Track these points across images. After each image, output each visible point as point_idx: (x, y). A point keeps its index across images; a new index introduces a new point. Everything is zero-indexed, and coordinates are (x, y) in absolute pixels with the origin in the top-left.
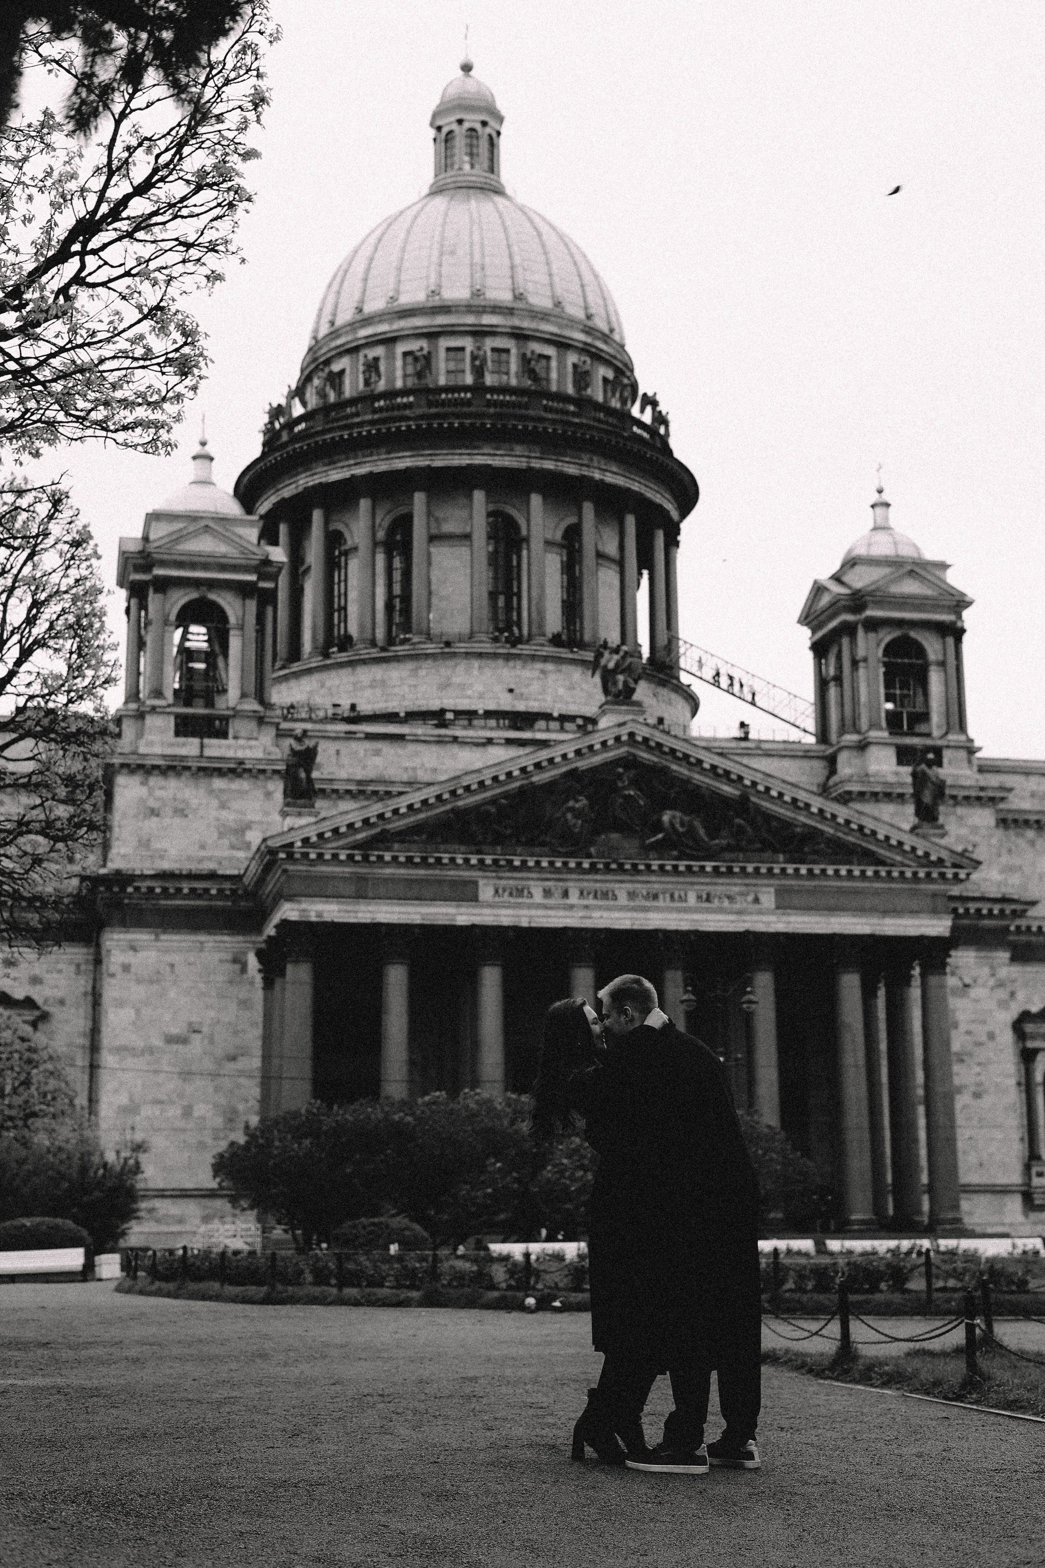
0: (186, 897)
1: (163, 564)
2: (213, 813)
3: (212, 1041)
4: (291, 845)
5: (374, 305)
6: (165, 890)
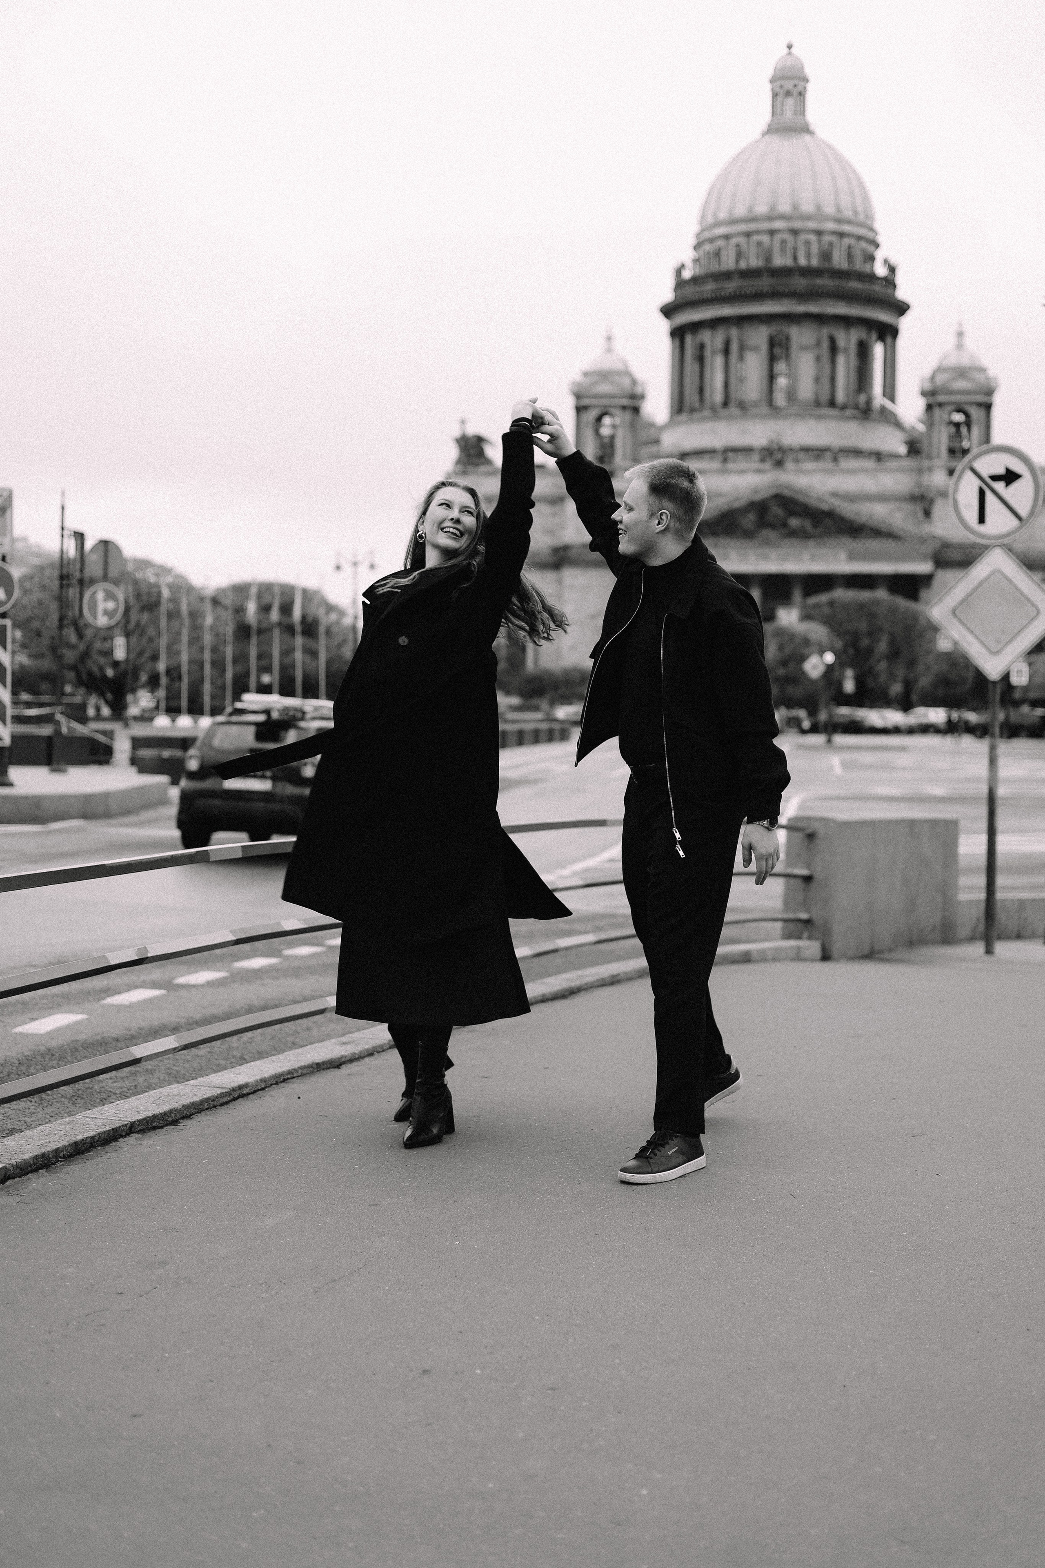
1: (587, 398)
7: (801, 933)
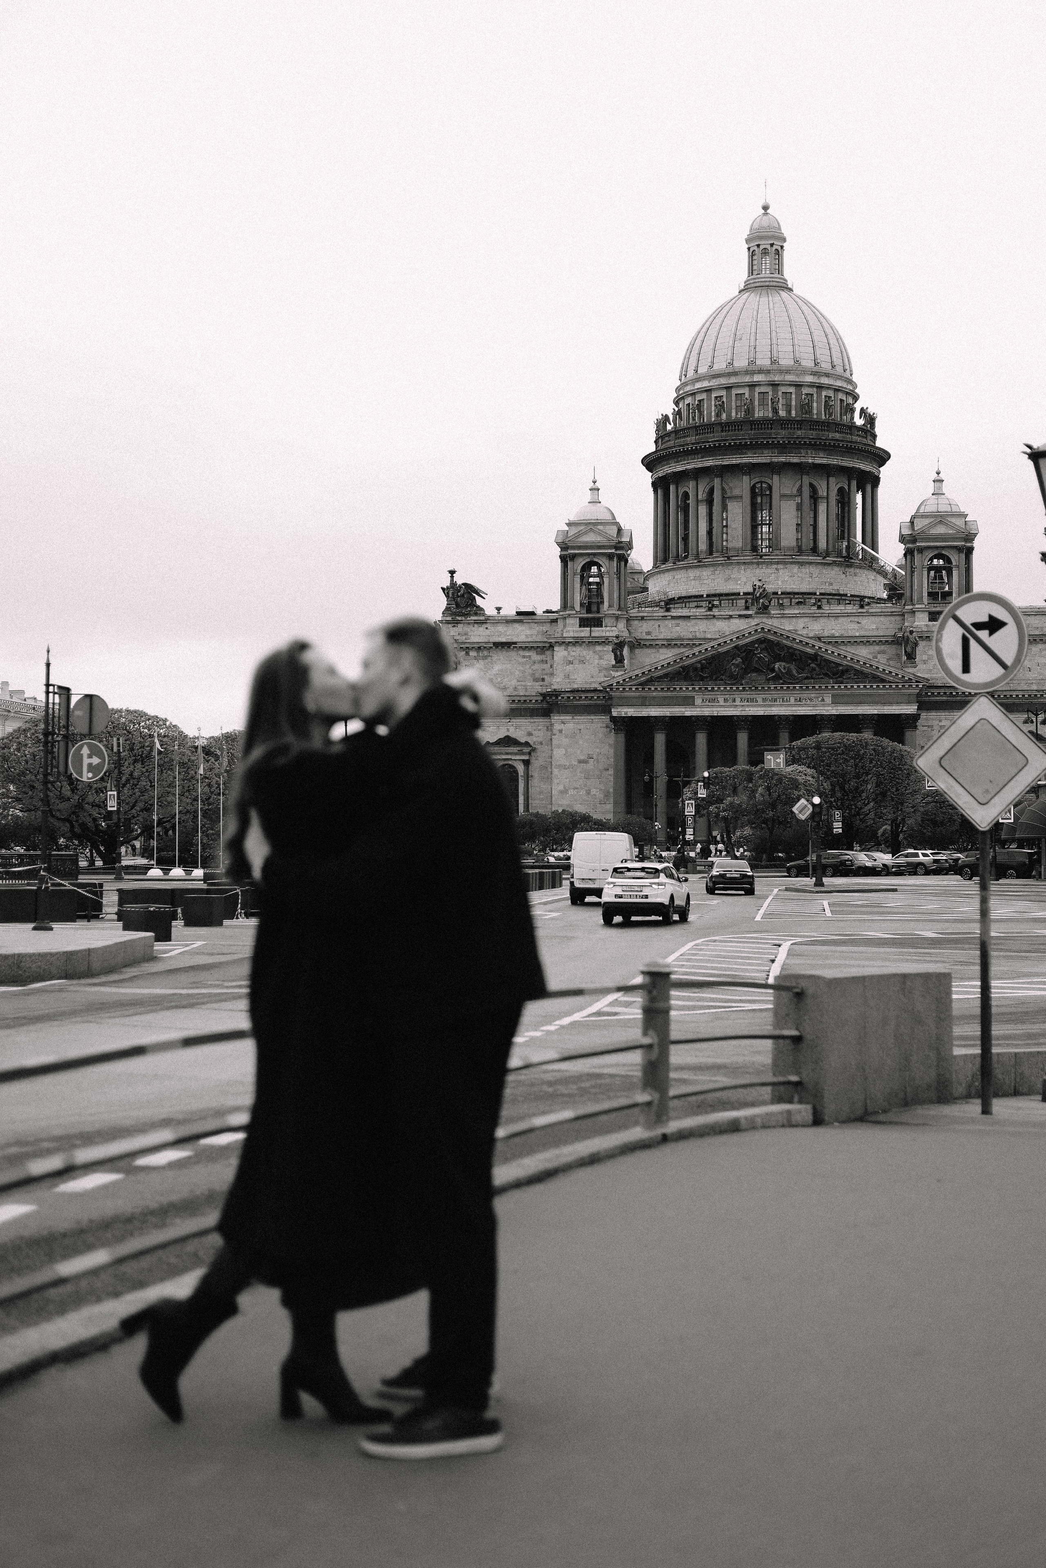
0: (584, 700)
1: (573, 548)
2: (596, 661)
3: (598, 762)
4: (612, 685)
5: (703, 370)
6: (574, 697)
7: (792, 1097)
